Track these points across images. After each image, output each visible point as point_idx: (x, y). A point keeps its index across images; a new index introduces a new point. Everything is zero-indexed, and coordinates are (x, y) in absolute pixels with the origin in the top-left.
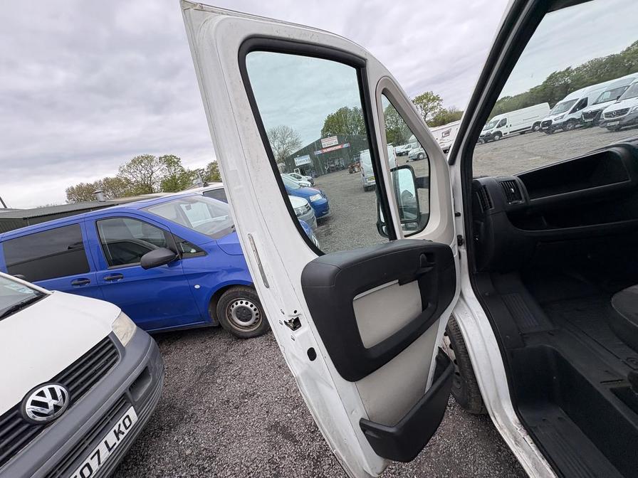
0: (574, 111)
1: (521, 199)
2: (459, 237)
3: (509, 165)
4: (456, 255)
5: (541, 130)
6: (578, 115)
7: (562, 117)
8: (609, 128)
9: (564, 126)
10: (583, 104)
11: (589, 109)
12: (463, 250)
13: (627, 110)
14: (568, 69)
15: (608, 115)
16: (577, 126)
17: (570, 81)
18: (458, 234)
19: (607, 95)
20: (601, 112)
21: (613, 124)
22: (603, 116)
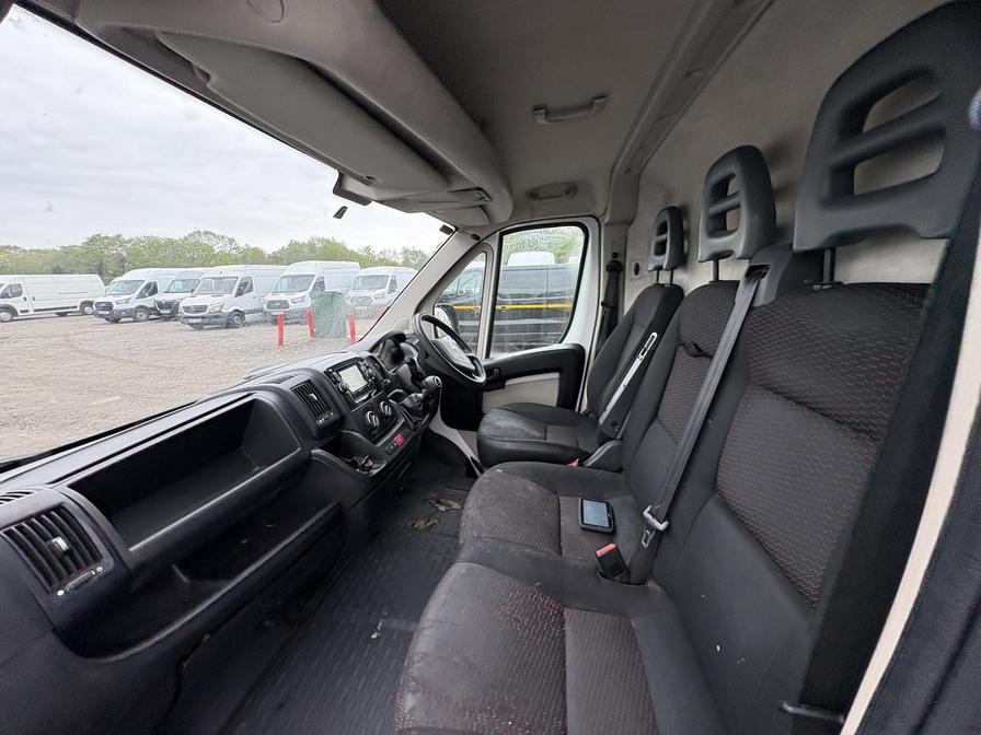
0: (141, 296)
1: (97, 558)
3: (47, 372)
5: (95, 314)
6: (149, 302)
7: (127, 301)
8: (191, 325)
9: (132, 315)
10: (152, 289)
11: (161, 297)
13: (206, 307)
14: (119, 236)
15: (187, 309)
16: (151, 317)
17: (125, 255)
19: (179, 285)
20: (178, 305)
21: (195, 321)
22: (181, 310)
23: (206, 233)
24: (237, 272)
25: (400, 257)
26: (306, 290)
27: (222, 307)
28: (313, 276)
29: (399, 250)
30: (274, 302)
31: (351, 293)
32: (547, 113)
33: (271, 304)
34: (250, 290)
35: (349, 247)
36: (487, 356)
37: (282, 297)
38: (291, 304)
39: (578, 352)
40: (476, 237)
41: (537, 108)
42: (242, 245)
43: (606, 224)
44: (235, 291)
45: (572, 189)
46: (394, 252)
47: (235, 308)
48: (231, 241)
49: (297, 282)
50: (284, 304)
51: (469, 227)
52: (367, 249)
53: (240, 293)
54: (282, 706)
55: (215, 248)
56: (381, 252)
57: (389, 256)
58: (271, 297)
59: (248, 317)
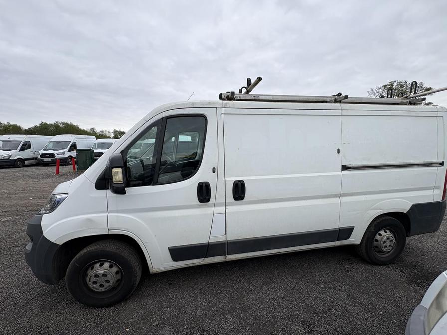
24: (23, 138)
25: (112, 134)
26: (66, 148)
27: (10, 156)
28: (70, 141)
29: (112, 131)
30: (45, 154)
33: (43, 155)
34: (30, 147)
37: (51, 151)
38: (56, 155)
44: (19, 148)
46: (109, 132)
47: (19, 157)
49: (59, 145)
50: (52, 155)
52: (93, 129)
53: (22, 149)
56: (101, 131)
57: (106, 133)
58: (42, 151)
59: (27, 162)
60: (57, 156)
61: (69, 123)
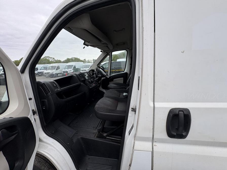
1: (58, 88)
2: (33, 110)
4: (33, 121)
6: (36, 72)
10: (37, 69)
11: (39, 71)
12: (37, 117)
13: (49, 73)
16: (37, 75)
18: (33, 109)
19: (43, 68)
20: (43, 72)
21: (47, 76)
22: (44, 73)
23: (48, 57)
24: (56, 65)
26: (72, 68)
27: (53, 73)
28: (73, 65)
29: (92, 60)
30: (64, 71)
31: (82, 69)
32: (116, 31)
34: (59, 69)
35: (81, 59)
36: (110, 75)
37: (66, 70)
39: (126, 73)
40: (107, 53)
41: (114, 31)
42: (56, 59)
43: (130, 50)
44: (56, 69)
45: (124, 43)
46: (91, 60)
47: (56, 73)
48: (54, 58)
49: (69, 67)
50: (67, 72)
51: (106, 51)
52: (85, 60)
54: (77, 123)
55: (50, 60)
56: (88, 60)
57: (90, 61)
58: (64, 70)
59: (59, 75)
60: (69, 72)
61: (76, 57)
